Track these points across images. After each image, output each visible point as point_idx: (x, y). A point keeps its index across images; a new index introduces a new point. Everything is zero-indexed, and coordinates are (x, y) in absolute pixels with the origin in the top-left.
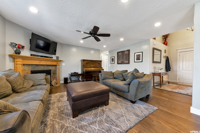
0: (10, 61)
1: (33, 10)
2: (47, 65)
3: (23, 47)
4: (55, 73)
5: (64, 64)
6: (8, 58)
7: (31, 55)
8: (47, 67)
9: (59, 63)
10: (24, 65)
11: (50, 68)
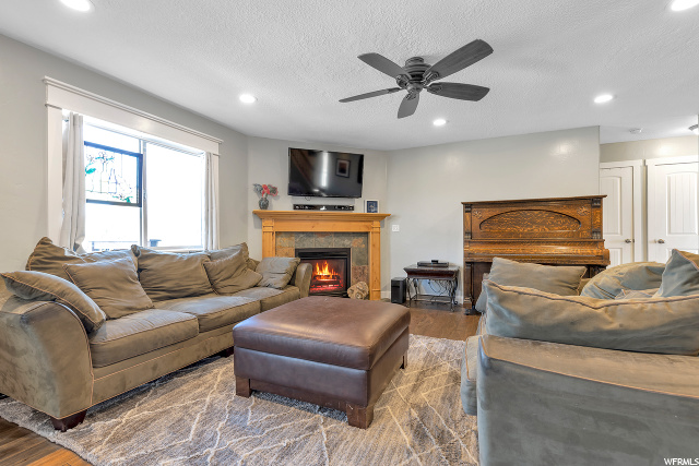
0: (256, 227)
1: (247, 99)
2: (337, 234)
3: (274, 191)
4: (364, 261)
5: (395, 228)
6: (251, 219)
7: (295, 207)
8: (337, 240)
9: (376, 224)
10: (278, 233)
11: (346, 243)
